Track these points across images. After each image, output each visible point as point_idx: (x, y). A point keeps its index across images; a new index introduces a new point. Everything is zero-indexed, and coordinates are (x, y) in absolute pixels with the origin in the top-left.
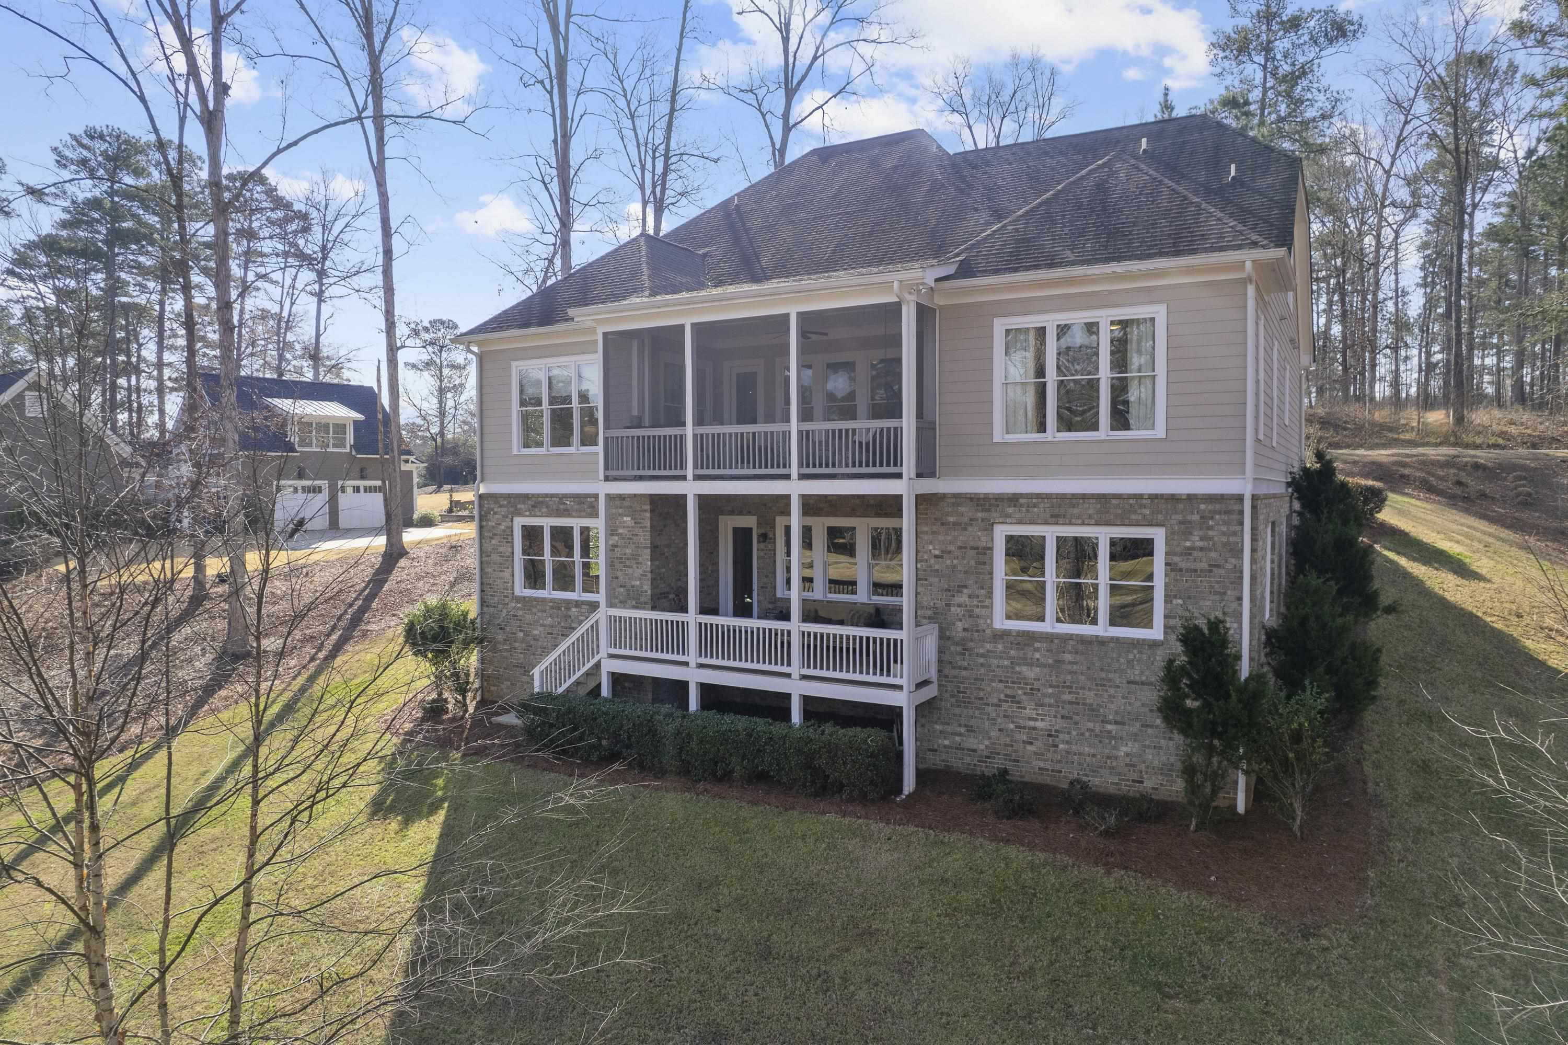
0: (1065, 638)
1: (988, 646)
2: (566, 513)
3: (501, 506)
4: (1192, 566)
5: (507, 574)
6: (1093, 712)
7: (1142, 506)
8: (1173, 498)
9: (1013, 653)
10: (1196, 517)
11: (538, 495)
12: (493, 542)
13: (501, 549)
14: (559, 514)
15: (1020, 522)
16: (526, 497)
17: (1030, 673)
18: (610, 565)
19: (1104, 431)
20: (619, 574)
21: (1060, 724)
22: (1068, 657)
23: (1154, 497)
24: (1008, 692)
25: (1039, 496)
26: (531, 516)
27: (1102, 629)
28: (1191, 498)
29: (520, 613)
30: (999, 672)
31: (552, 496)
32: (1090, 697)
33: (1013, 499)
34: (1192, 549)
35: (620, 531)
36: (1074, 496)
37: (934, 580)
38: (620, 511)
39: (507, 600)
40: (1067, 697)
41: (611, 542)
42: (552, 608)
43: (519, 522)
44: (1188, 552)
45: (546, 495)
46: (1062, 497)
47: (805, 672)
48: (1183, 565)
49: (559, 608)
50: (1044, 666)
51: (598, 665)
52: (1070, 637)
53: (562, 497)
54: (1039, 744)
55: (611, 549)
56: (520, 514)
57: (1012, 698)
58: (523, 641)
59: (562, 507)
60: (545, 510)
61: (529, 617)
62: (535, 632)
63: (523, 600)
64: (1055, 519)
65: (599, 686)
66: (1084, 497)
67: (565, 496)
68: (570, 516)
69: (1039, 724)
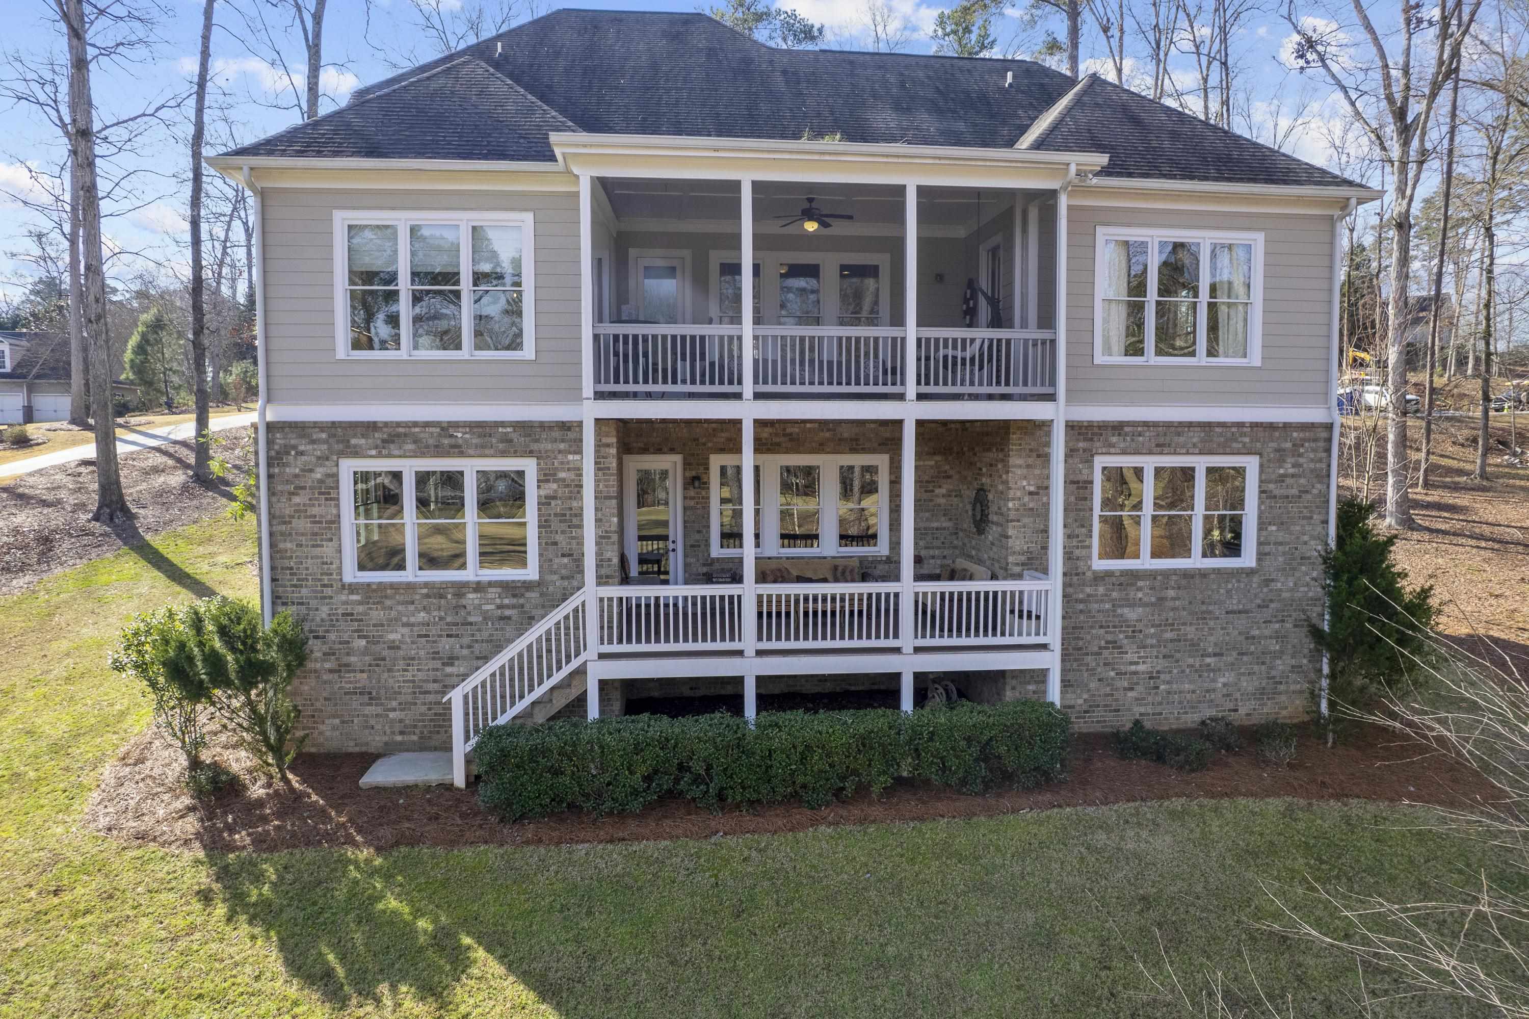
0: (1167, 574)
1: (1088, 590)
2: (458, 450)
3: (313, 442)
4: (1283, 492)
5: (328, 550)
6: (1194, 646)
7: (1244, 435)
8: (1271, 427)
9: (1115, 594)
10: (1288, 445)
11: (398, 424)
12: (296, 500)
13: (315, 511)
14: (439, 451)
15: (1124, 453)
16: (371, 427)
17: (1131, 614)
18: (544, 525)
19: (1202, 358)
20: (559, 538)
21: (1161, 664)
22: (1171, 593)
23: (1255, 425)
24: (1109, 637)
25: (1146, 424)
26: (380, 456)
27: (1196, 561)
28: (1287, 426)
29: (361, 609)
30: (1100, 617)
31: (427, 424)
32: (1191, 631)
33: (1118, 427)
34: (1284, 476)
35: (562, 475)
36: (1181, 424)
37: (1026, 520)
38: (562, 446)
39: (328, 591)
40: (1169, 635)
41: (543, 493)
42: (427, 596)
43: (348, 467)
44: (1282, 479)
45: (415, 424)
46: (1168, 425)
47: (921, 642)
48: (1277, 492)
49: (442, 596)
50: (1146, 605)
51: (581, 672)
52: (1175, 572)
53: (446, 428)
54: (1140, 688)
55: (544, 503)
56: (356, 453)
57: (1114, 645)
58: (365, 652)
59: (446, 441)
60: (410, 447)
61: (377, 615)
62: (392, 636)
63: (352, 588)
64: (1160, 448)
65: (581, 700)
66: (1190, 425)
67: (456, 425)
68: (462, 454)
69: (1141, 668)
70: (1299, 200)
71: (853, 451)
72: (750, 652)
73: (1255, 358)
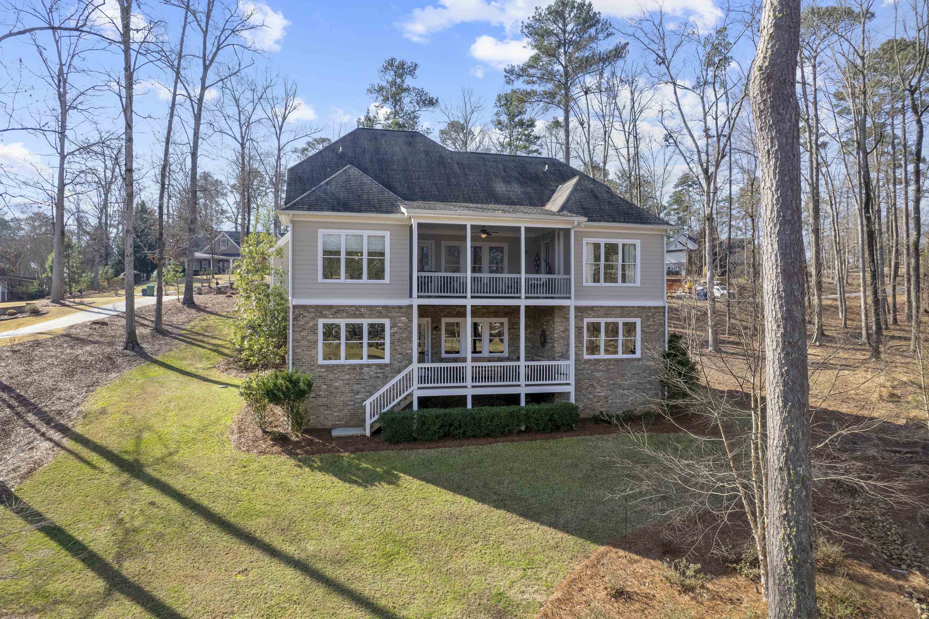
0: (610, 360)
1: (583, 366)
2: (362, 316)
3: (309, 312)
4: (650, 331)
5: (313, 352)
6: (620, 386)
7: (635, 311)
8: (644, 308)
9: (592, 368)
10: (650, 314)
11: (341, 306)
12: (302, 334)
13: (309, 338)
14: (355, 316)
15: (594, 317)
16: (331, 307)
17: (598, 375)
18: (392, 343)
19: (620, 284)
20: (398, 348)
21: (609, 392)
22: (612, 367)
23: (639, 307)
24: (591, 383)
25: (601, 307)
26: (334, 318)
27: (620, 355)
28: (650, 307)
29: (325, 374)
30: (587, 376)
31: (351, 306)
32: (619, 381)
33: (592, 308)
34: (649, 325)
35: (399, 325)
36: (613, 307)
37: (561, 341)
38: (399, 314)
39: (313, 368)
40: (611, 382)
41: (392, 331)
42: (349, 369)
43: (321, 322)
44: (649, 326)
45: (347, 306)
46: (609, 307)
48: (647, 331)
49: (355, 369)
50: (603, 371)
51: (411, 395)
52: (613, 359)
53: (358, 308)
54: (601, 402)
55: (392, 335)
56: (325, 317)
57: (592, 385)
58: (326, 390)
59: (358, 312)
60: (345, 314)
61: (331, 376)
62: (336, 384)
63: (322, 366)
64: (606, 315)
65: (411, 403)
66: (616, 307)
67: (361, 307)
68: (363, 317)
69: (602, 394)
70: (651, 230)
71: (495, 317)
72: (469, 386)
73: (638, 284)
